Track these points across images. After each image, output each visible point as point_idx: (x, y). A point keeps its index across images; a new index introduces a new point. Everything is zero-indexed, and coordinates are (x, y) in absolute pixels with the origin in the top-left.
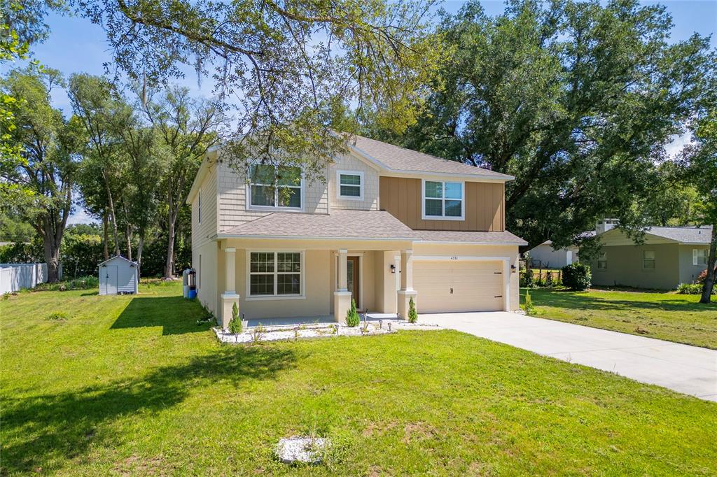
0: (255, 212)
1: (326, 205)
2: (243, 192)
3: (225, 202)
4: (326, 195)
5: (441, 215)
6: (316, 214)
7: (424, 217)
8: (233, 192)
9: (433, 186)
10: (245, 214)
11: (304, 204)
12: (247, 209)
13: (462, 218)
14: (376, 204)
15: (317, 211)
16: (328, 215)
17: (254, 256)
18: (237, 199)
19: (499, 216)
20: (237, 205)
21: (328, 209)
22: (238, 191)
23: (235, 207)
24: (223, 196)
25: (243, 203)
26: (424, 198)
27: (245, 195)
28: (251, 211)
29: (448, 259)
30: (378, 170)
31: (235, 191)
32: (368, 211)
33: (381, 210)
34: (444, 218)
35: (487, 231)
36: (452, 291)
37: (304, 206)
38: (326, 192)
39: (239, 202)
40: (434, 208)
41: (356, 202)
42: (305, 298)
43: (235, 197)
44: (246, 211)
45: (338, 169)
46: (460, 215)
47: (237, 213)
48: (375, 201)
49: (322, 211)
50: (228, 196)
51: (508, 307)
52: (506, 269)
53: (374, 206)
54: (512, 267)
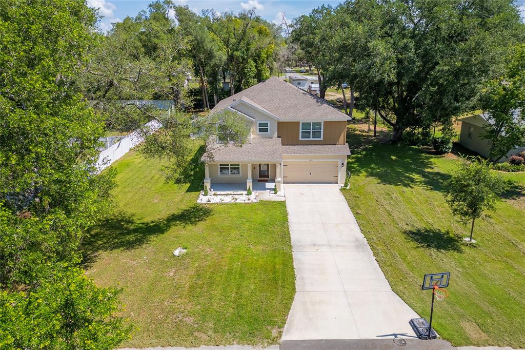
0: (221, 143)
1: (249, 139)
4: (249, 135)
7: (301, 139)
9: (306, 125)
12: (217, 142)
13: (322, 139)
14: (276, 135)
16: (250, 143)
19: (343, 137)
26: (301, 130)
28: (219, 143)
29: (308, 160)
30: (277, 119)
32: (272, 138)
33: (278, 137)
34: (311, 139)
35: (335, 145)
36: (310, 174)
38: (249, 133)
41: (266, 134)
42: (241, 176)
45: (258, 121)
46: (320, 138)
49: (248, 142)
51: (339, 182)
52: (340, 165)
53: (275, 136)
54: (343, 164)
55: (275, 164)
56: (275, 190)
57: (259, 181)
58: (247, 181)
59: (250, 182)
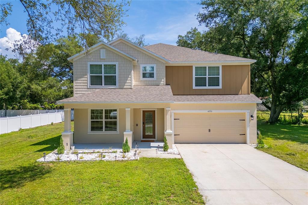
0: (93, 89)
1: (130, 83)
2: (86, 79)
3: (78, 84)
4: (130, 78)
5: (206, 86)
6: (125, 88)
7: (194, 87)
8: (81, 80)
9: (201, 70)
10: (87, 90)
11: (118, 83)
12: (88, 87)
13: (220, 87)
14: (163, 81)
15: (125, 87)
16: (131, 89)
17: (93, 112)
18: (83, 83)
19: (246, 85)
20: (83, 86)
21: (131, 86)
22: (84, 79)
23: (83, 87)
24: (77, 82)
25: (86, 84)
26: (194, 76)
27: (87, 80)
28: (90, 89)
29: (206, 112)
30: (165, 63)
31: (82, 79)
32: (159, 85)
33: (166, 85)
34: (207, 87)
35: (238, 95)
36: (210, 130)
37: (118, 85)
38: (130, 76)
39: (84, 84)
40: (200, 82)
41: (151, 81)
42: (119, 133)
43: (83, 82)
44: (88, 89)
45: (141, 64)
46: (219, 85)
47: (84, 90)
48: (163, 80)
49: (128, 87)
50: (79, 82)
51: (248, 141)
52: (247, 117)
53: (162, 83)
54: (252, 116)
55: (163, 109)
56: (165, 148)
57: (142, 141)
58: (125, 133)
59: (129, 135)
